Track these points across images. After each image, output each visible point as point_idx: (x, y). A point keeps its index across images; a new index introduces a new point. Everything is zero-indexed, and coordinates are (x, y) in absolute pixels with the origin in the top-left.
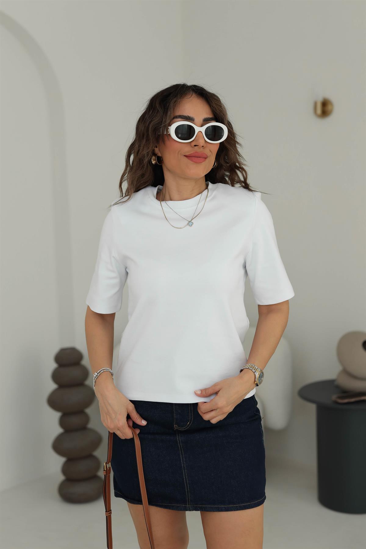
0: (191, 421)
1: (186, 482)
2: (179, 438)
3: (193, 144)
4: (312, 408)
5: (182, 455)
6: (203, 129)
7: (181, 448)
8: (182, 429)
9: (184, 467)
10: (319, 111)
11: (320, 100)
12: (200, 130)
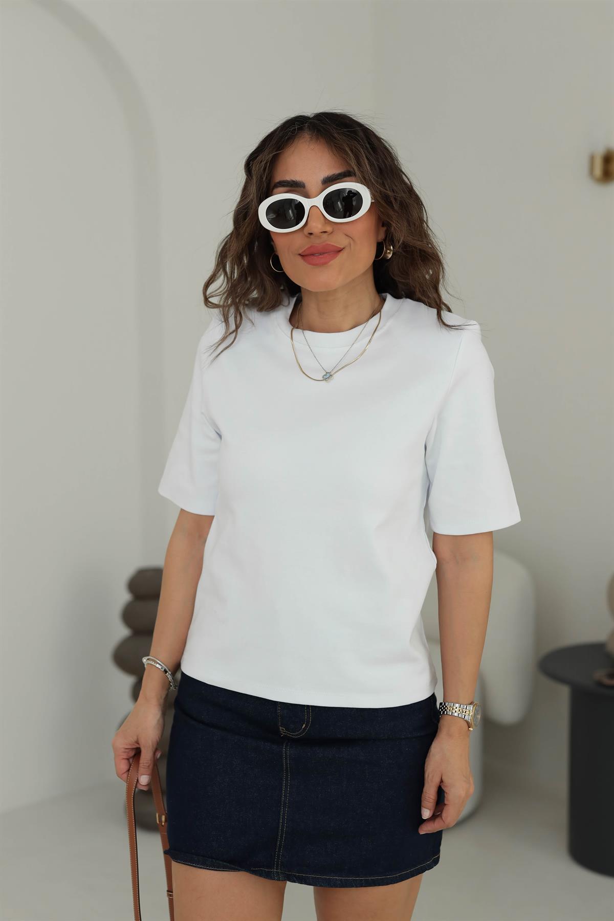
0: (308, 722)
1: (282, 830)
2: (287, 751)
3: (306, 231)
4: (564, 693)
5: (287, 780)
6: (318, 201)
7: (287, 768)
8: (293, 735)
9: (285, 803)
10: (598, 171)
11: (600, 151)
12: (313, 203)
